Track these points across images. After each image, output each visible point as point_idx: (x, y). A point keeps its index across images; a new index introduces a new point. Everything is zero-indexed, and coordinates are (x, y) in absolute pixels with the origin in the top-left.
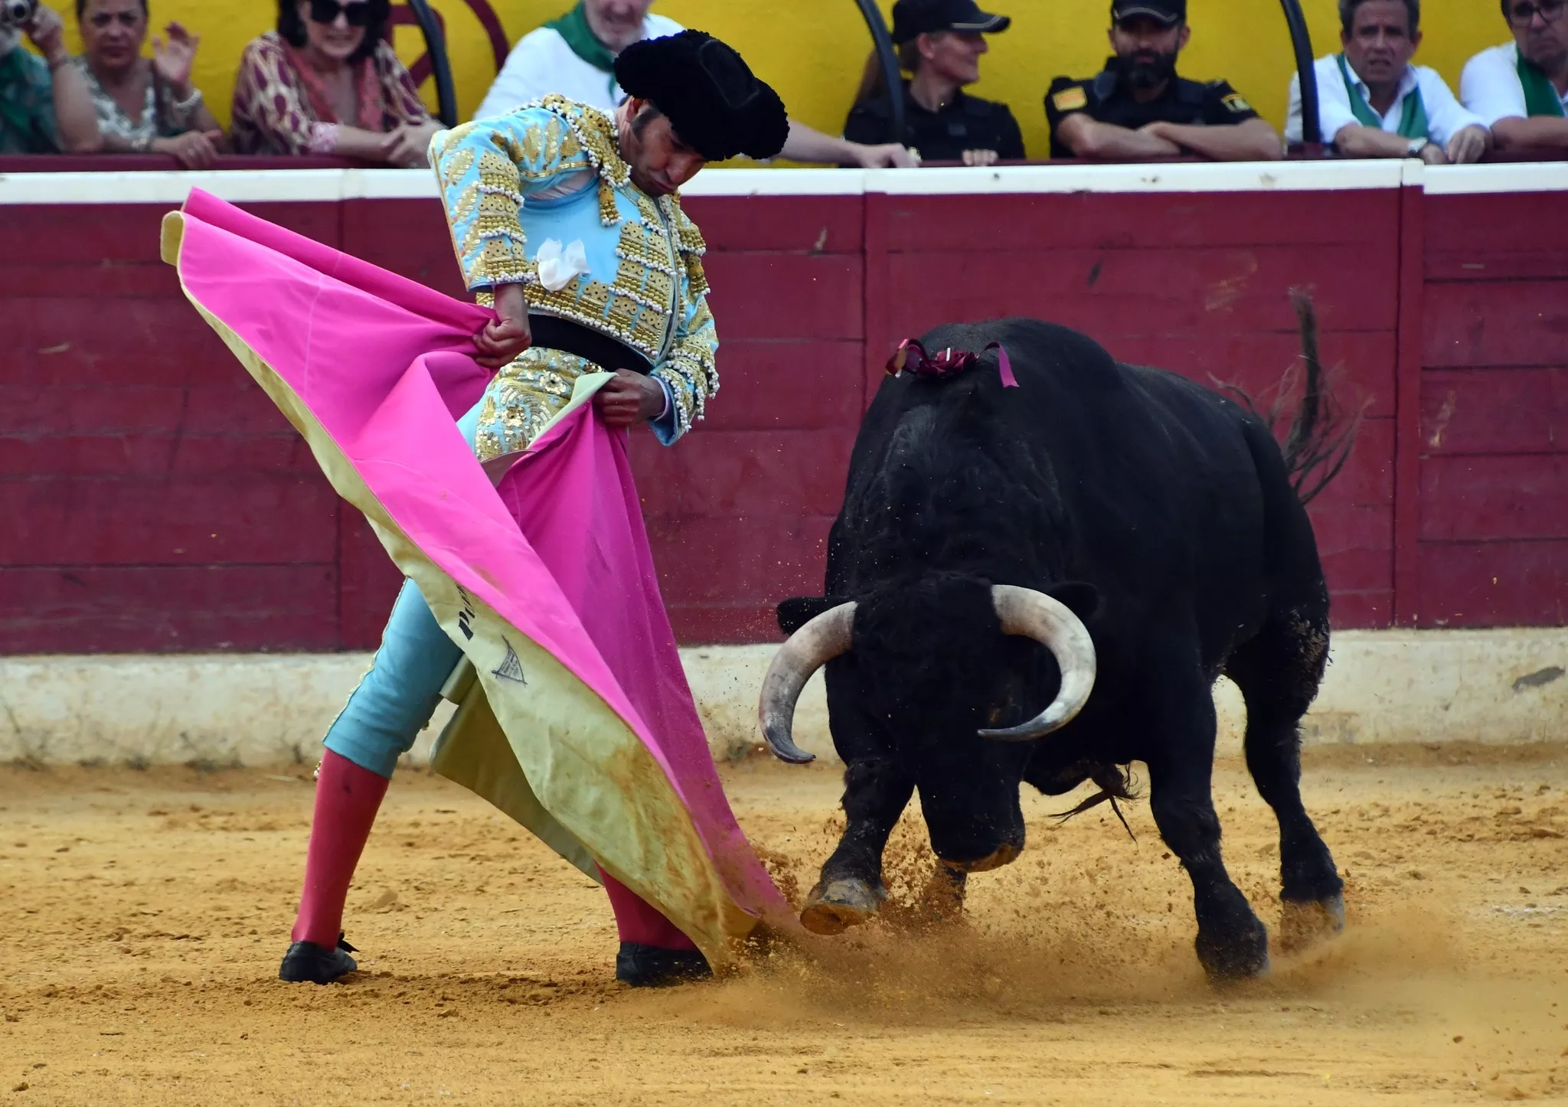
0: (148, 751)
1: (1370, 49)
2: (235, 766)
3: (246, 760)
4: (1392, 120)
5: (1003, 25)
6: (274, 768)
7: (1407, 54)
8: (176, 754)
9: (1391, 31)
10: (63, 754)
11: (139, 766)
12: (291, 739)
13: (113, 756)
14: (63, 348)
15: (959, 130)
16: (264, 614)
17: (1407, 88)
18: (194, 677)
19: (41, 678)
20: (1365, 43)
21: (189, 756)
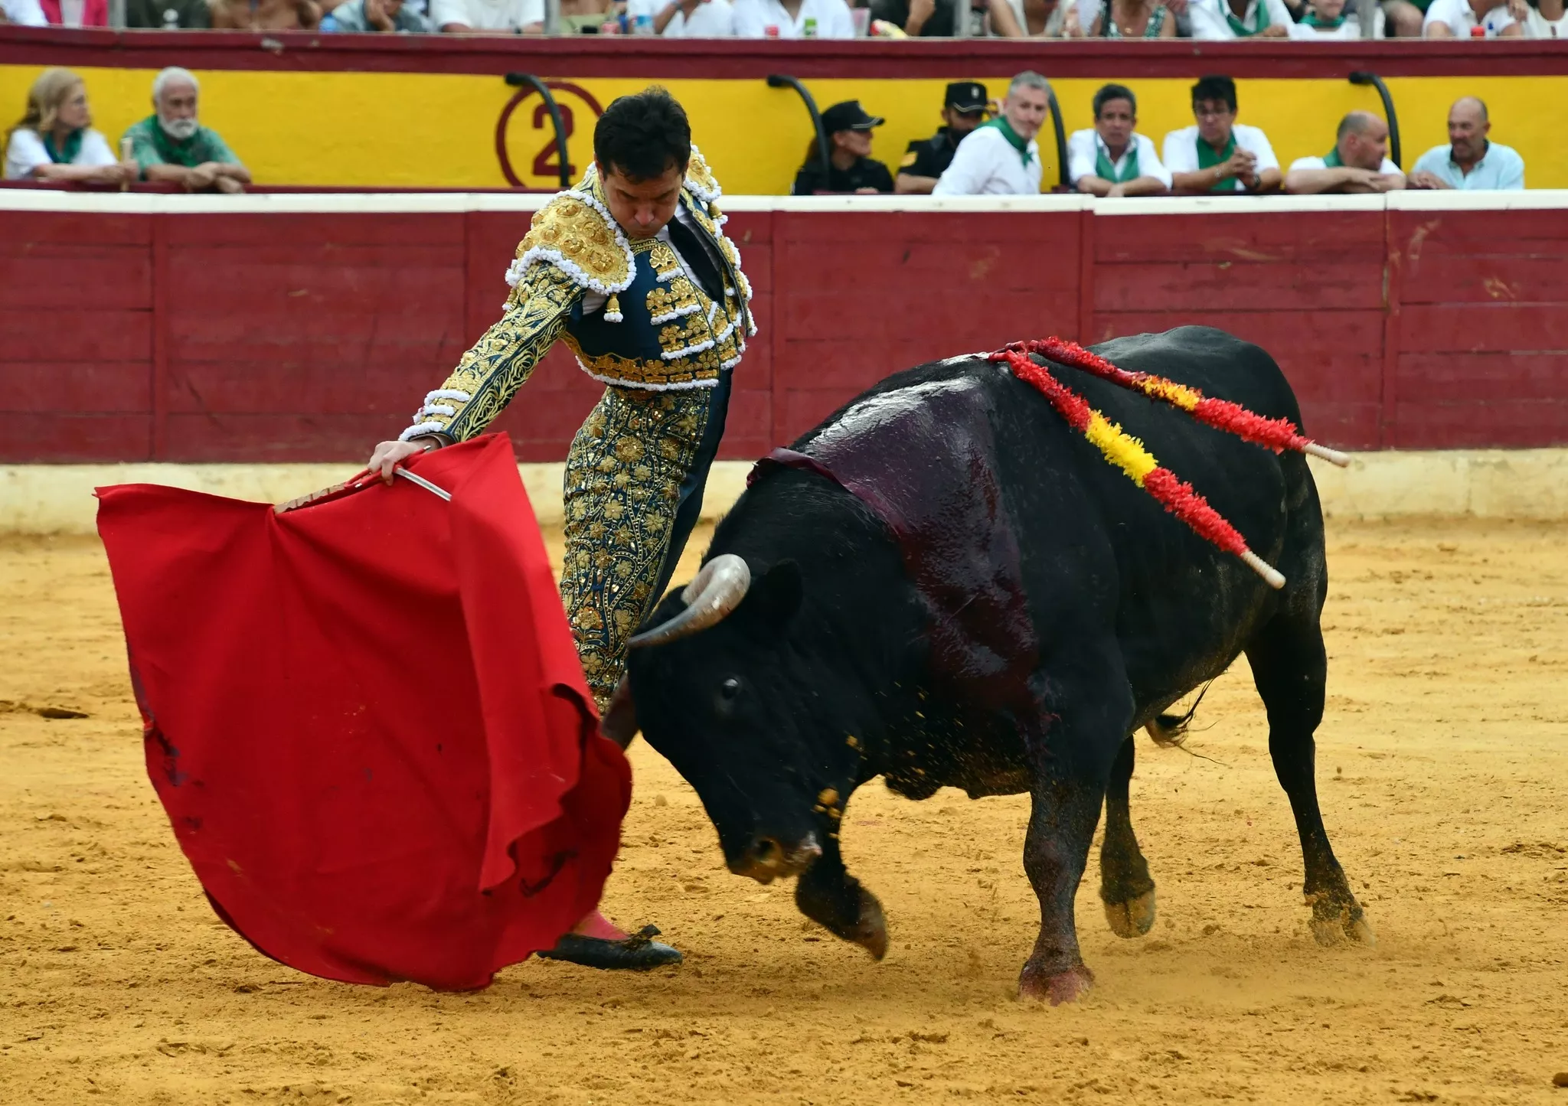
1: (1111, 128)
4: (1119, 168)
5: (881, 122)
9: (1123, 116)
17: (1130, 149)
19: (287, 476)
20: (1108, 123)
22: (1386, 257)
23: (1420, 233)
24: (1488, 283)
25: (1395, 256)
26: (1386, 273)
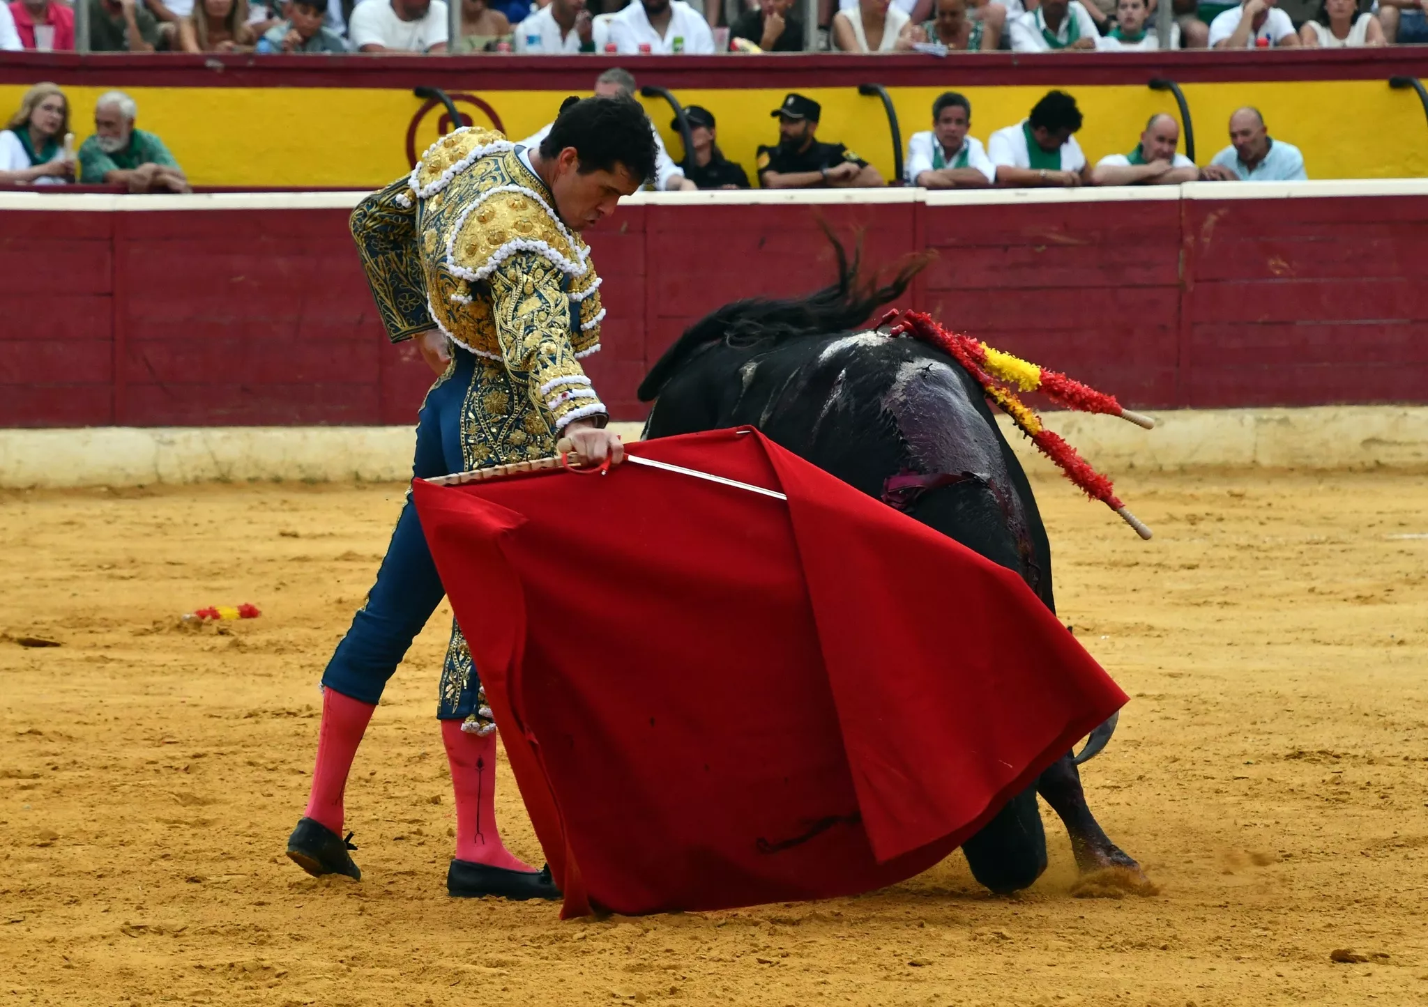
0: (281, 473)
1: (948, 131)
2: (326, 481)
3: (331, 478)
6: (345, 482)
7: (964, 132)
8: (296, 475)
9: (959, 121)
10: (240, 475)
11: (277, 481)
12: (354, 468)
13: (264, 476)
14: (241, 278)
15: (714, 174)
16: (343, 407)
17: (962, 149)
18: (305, 438)
19: (228, 438)
21: (303, 476)
22: (1181, 241)
23: (1212, 218)
24: (1272, 262)
25: (1189, 239)
26: (1182, 254)
